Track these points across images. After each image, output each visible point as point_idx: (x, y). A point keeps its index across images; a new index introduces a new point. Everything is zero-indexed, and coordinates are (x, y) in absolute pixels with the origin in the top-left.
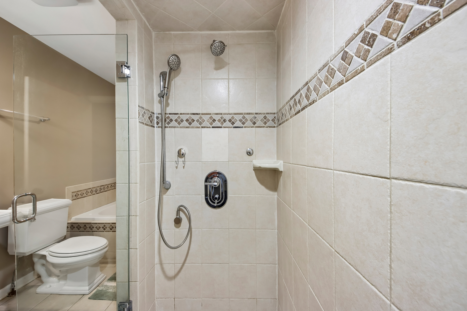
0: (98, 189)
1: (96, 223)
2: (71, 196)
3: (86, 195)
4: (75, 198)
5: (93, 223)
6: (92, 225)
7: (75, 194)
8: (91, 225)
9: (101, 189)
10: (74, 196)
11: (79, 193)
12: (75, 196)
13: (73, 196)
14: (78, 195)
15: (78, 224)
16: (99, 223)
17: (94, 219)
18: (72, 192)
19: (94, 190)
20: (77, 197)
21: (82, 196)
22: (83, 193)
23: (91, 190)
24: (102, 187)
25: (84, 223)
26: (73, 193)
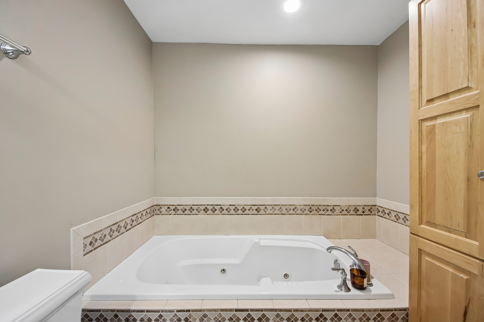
0: (129, 221)
1: (142, 311)
2: (83, 246)
3: (109, 237)
4: (89, 248)
5: (134, 311)
6: (133, 314)
7: (90, 239)
8: (129, 314)
9: (133, 221)
10: (88, 244)
11: (98, 236)
12: (91, 243)
13: (85, 246)
14: (96, 240)
15: (100, 313)
16: (148, 311)
17: (133, 299)
18: (85, 238)
19: (122, 224)
20: (93, 247)
21: (103, 241)
22: (105, 235)
23: (118, 226)
24: (134, 218)
25: (113, 311)
26: (86, 240)
